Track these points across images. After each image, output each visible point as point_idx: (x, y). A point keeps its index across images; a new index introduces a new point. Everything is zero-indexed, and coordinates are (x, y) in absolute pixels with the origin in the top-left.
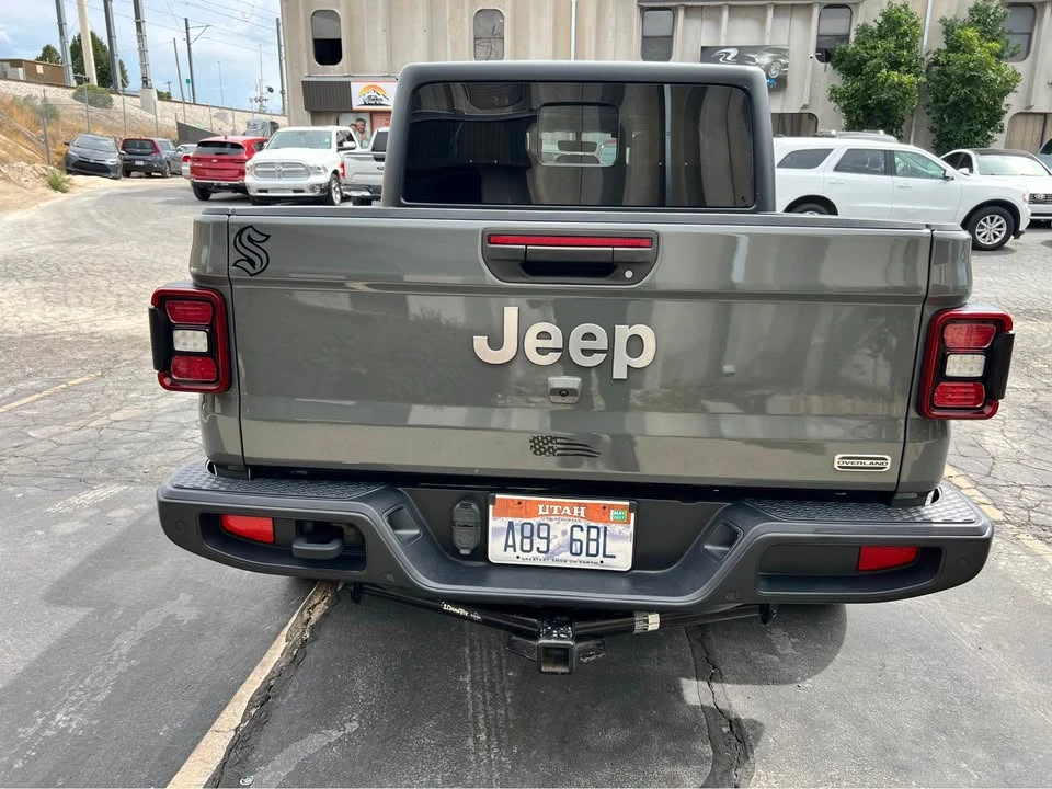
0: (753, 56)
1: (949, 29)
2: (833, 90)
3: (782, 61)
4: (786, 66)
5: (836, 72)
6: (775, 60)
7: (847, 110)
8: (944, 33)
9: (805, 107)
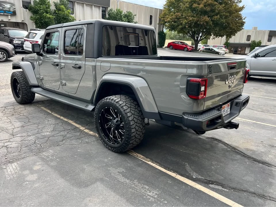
0: (4, 4)
1: (56, 5)
2: (31, 17)
3: (13, 7)
4: (15, 8)
5: (30, 12)
6: (11, 6)
7: (36, 23)
8: (55, 6)
9: (23, 21)
